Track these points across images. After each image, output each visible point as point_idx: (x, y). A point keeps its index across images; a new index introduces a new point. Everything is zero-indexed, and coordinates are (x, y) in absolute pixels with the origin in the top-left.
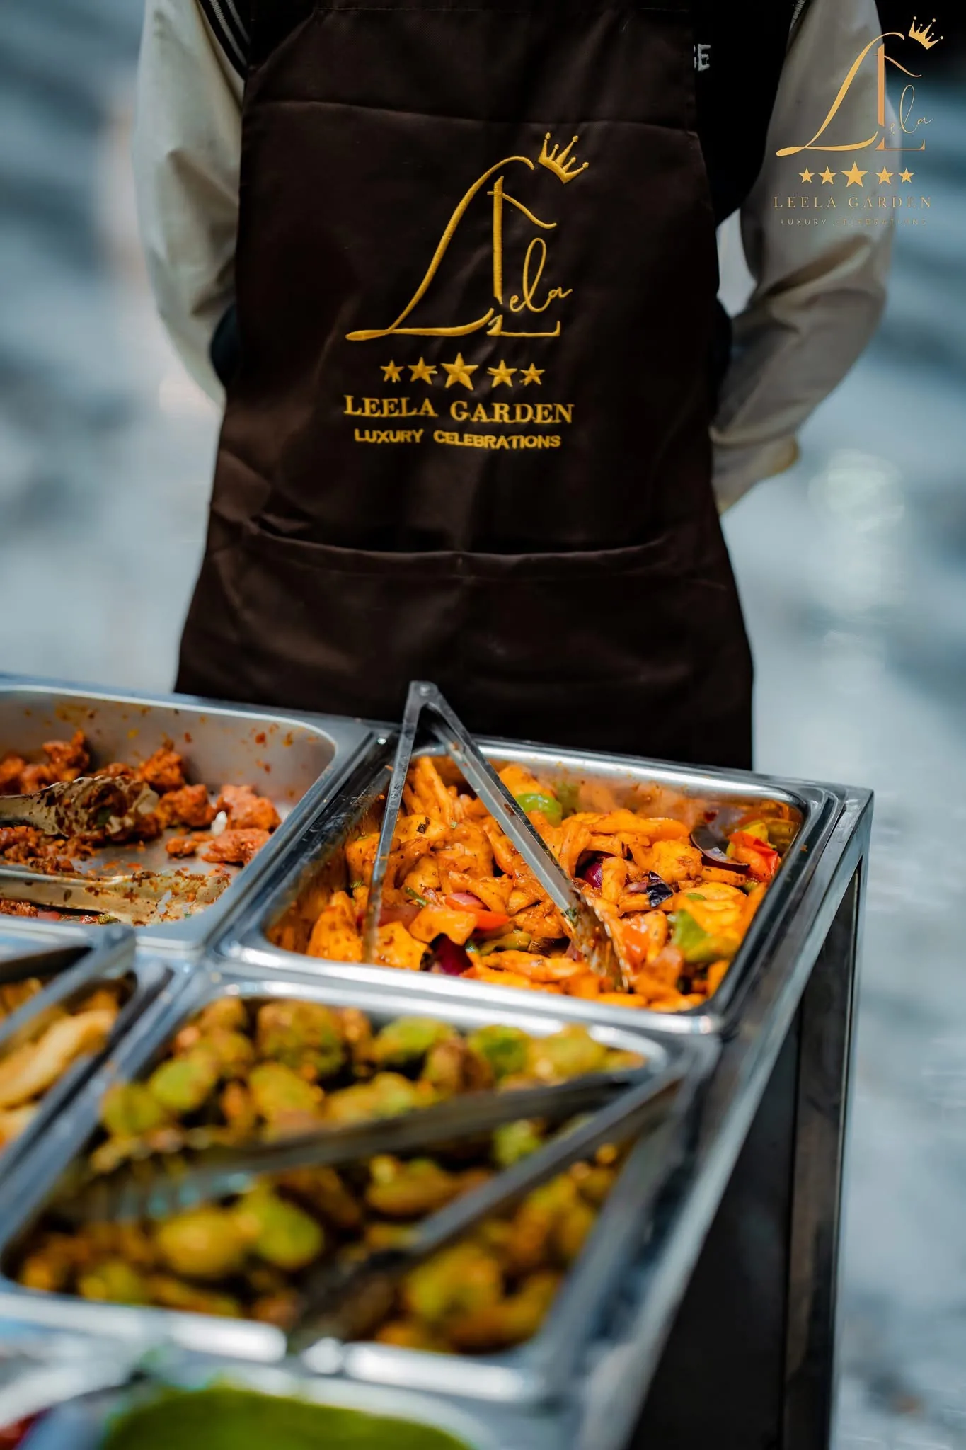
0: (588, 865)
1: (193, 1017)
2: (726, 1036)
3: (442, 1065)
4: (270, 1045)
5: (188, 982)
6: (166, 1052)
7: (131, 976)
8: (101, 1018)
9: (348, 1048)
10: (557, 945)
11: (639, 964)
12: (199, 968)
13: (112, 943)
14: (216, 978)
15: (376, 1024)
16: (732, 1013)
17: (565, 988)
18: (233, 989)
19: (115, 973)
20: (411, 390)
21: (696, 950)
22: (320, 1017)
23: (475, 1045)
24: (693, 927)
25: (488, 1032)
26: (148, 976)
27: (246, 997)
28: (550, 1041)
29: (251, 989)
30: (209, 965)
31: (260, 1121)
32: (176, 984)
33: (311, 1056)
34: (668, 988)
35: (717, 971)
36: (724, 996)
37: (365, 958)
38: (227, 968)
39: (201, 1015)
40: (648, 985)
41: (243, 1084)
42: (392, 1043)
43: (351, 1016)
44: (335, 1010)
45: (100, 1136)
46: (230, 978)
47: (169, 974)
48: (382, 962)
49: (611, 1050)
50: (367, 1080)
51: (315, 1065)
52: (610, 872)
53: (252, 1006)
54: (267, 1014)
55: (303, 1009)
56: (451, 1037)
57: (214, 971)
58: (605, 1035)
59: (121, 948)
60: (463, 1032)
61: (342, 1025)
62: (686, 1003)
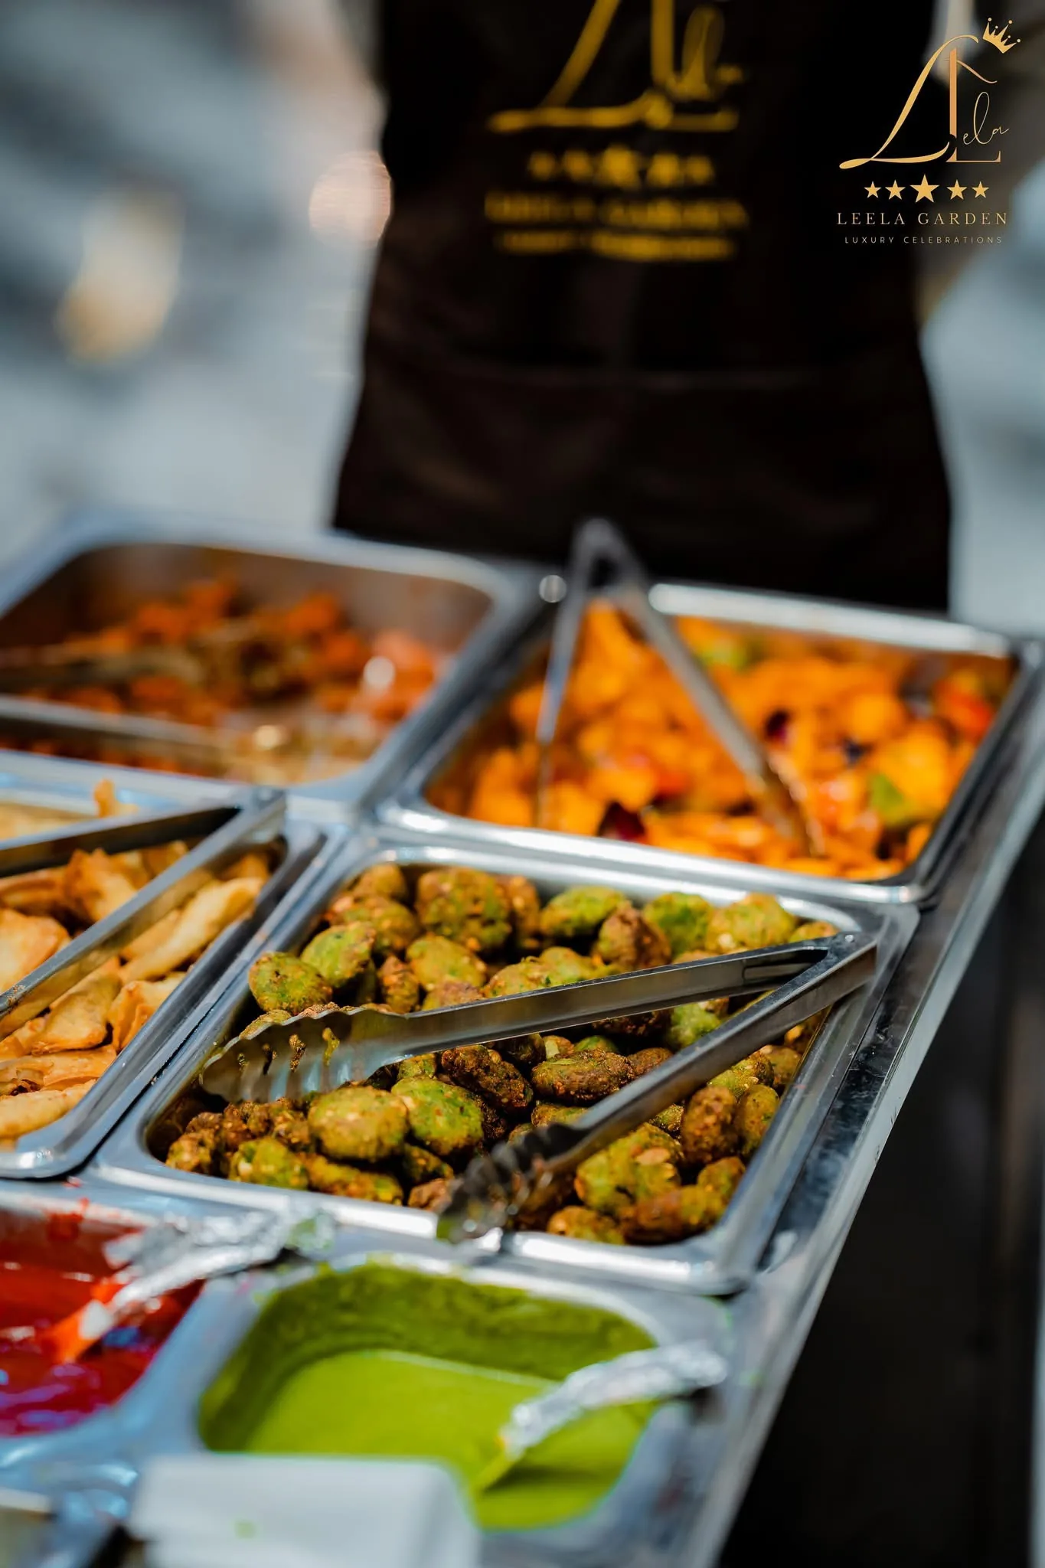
0: (776, 725)
1: (349, 885)
2: (926, 908)
3: (615, 937)
4: (429, 917)
5: (341, 847)
6: (319, 922)
7: (281, 841)
8: (251, 884)
9: (513, 918)
10: (743, 809)
11: (832, 830)
12: (355, 831)
13: (261, 804)
14: (372, 842)
15: (545, 894)
16: (933, 883)
17: (751, 856)
18: (391, 855)
19: (264, 836)
20: (563, 187)
21: (896, 815)
22: (485, 885)
23: (650, 915)
24: (893, 793)
25: (665, 902)
26: (300, 841)
27: (405, 864)
28: (732, 911)
29: (409, 855)
30: (366, 829)
31: (422, 994)
32: (329, 849)
33: (474, 926)
34: (865, 854)
35: (918, 838)
36: (926, 863)
37: (534, 822)
38: (384, 832)
39: (356, 881)
40: (843, 852)
41: (402, 956)
42: (561, 913)
43: (517, 882)
44: (500, 879)
45: (250, 1009)
46: (387, 843)
47: (322, 839)
48: (553, 828)
49: (802, 922)
50: (537, 953)
51: (479, 935)
52: (801, 734)
53: (411, 874)
54: (426, 881)
55: (465, 878)
56: (624, 906)
57: (370, 836)
58: (795, 906)
59: (269, 810)
60: (638, 904)
61: (508, 895)
62: (884, 870)
